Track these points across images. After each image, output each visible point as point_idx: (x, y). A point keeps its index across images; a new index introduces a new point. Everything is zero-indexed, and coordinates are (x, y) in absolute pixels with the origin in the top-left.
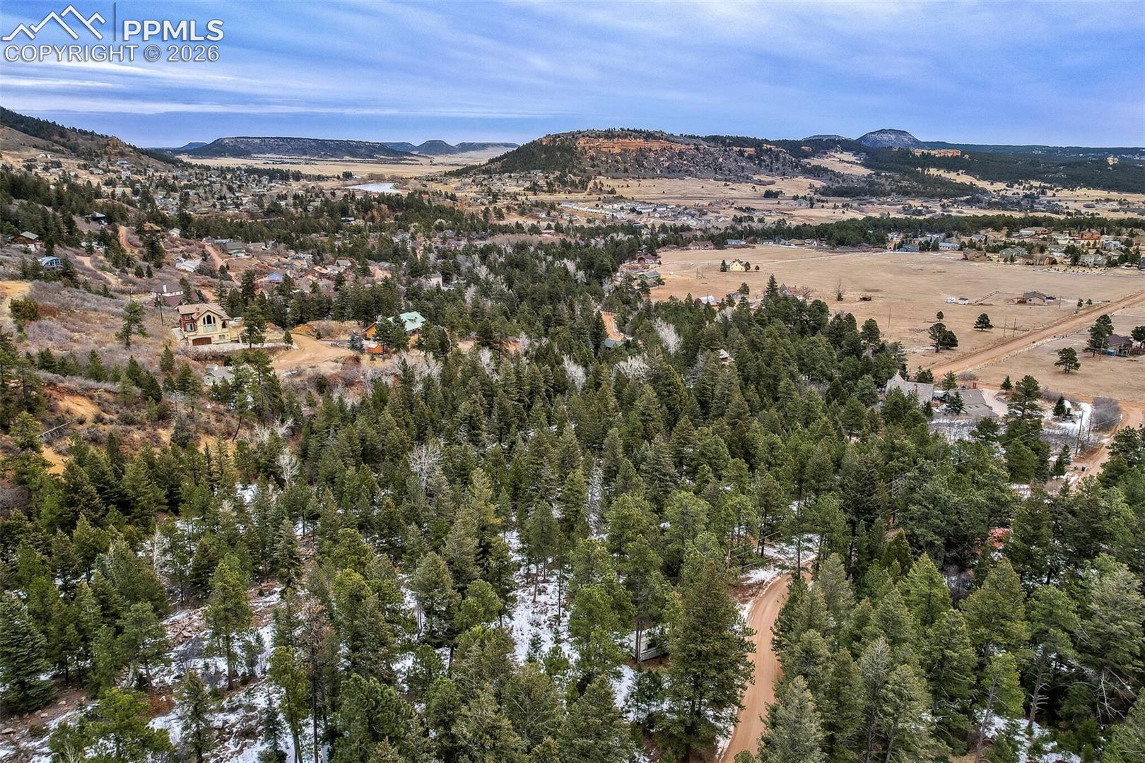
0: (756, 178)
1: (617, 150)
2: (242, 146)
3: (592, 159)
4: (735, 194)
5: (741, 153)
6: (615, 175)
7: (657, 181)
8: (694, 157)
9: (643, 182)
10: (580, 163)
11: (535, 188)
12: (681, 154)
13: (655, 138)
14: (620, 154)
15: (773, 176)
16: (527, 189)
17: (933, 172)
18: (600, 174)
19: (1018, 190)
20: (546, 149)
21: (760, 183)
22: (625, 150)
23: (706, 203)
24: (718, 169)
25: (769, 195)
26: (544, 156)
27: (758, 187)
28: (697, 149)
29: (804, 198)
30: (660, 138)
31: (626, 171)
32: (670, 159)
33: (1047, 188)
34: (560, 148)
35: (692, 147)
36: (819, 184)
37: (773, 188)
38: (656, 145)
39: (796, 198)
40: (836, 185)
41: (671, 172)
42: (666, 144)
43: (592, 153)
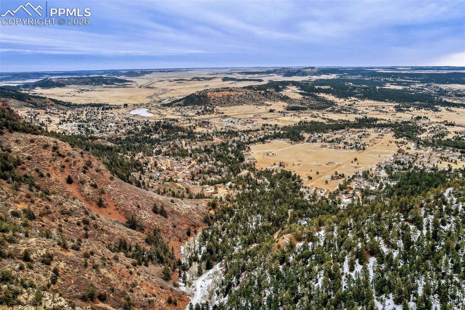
0: (266, 103)
1: (221, 96)
2: (61, 82)
3: (213, 99)
4: (260, 111)
5: (260, 93)
6: (221, 105)
7: (235, 107)
8: (246, 96)
9: (231, 107)
10: (210, 101)
11: (198, 113)
12: (241, 96)
13: (233, 91)
14: (222, 97)
15: (271, 102)
16: (196, 114)
17: (322, 95)
18: (217, 105)
19: (348, 102)
20: (198, 97)
21: (268, 105)
22: (223, 96)
23: (252, 116)
24: (254, 100)
25: (271, 111)
26: (197, 99)
27: (267, 107)
28: (246, 93)
29: (282, 112)
30: (234, 91)
31: (225, 103)
32: (238, 98)
33: (356, 100)
34: (203, 96)
35: (245, 93)
36: (286, 104)
37: (271, 108)
38: (233, 93)
39: (279, 112)
40: (291, 105)
41: (239, 103)
42: (236, 93)
43: (213, 97)
